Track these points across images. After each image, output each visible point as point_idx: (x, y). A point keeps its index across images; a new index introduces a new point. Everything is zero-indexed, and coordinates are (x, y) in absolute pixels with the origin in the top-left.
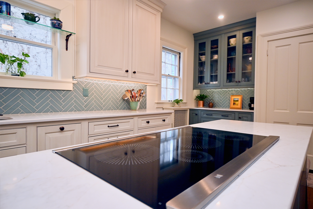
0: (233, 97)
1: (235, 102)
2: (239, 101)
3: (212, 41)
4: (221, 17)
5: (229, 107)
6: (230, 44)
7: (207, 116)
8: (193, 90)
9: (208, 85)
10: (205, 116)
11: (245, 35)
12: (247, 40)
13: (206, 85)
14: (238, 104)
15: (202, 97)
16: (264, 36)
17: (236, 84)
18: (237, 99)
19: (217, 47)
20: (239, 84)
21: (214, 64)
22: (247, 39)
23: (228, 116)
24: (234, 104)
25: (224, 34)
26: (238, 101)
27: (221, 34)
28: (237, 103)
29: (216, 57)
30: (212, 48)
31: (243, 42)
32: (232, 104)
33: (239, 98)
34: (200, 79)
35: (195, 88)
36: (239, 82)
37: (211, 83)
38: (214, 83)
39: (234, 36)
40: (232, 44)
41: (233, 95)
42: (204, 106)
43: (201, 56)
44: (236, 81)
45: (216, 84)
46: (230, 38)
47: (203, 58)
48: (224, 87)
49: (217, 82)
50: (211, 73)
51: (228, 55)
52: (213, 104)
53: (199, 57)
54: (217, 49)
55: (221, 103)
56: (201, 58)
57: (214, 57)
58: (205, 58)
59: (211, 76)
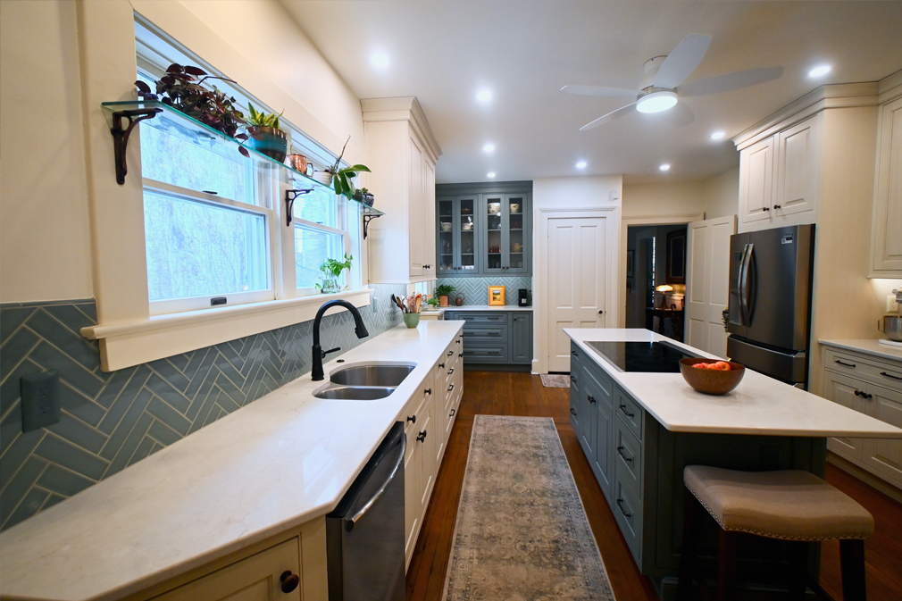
0: (492, 289)
1: (494, 296)
2: (501, 294)
3: (462, 202)
5: (487, 303)
6: (492, 210)
9: (459, 271)
11: (512, 201)
12: (514, 207)
14: (500, 298)
15: (445, 290)
16: (543, 211)
17: (503, 271)
18: (497, 292)
19: (471, 213)
20: (507, 271)
21: (468, 236)
23: (497, 318)
24: (494, 298)
25: (482, 194)
26: (499, 294)
27: (477, 194)
28: (498, 297)
30: (462, 212)
31: (510, 210)
32: (491, 298)
33: (500, 290)
34: (445, 260)
35: (438, 274)
36: (507, 268)
37: (463, 267)
38: (467, 267)
39: (498, 200)
40: (494, 211)
41: (491, 286)
42: (450, 304)
43: (443, 222)
44: (502, 266)
45: (471, 270)
46: (490, 201)
47: (446, 226)
48: (485, 274)
49: (472, 267)
50: (462, 252)
51: (489, 228)
52: (462, 301)
53: (440, 223)
54: (472, 215)
55: (473, 298)
56: (444, 225)
57: (465, 227)
58: (449, 226)
59: (463, 257)
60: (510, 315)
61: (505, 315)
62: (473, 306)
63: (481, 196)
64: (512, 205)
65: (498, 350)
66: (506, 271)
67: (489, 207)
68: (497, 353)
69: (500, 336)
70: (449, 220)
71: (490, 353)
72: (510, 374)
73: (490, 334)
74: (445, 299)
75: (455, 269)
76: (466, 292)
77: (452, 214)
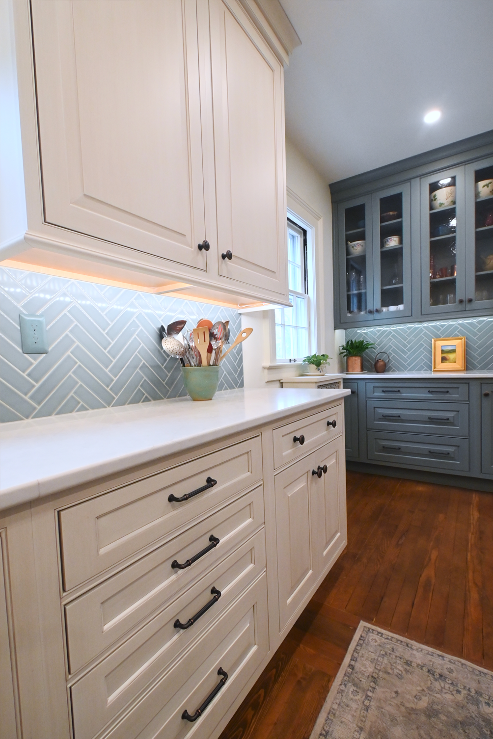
0: (440, 344)
1: (445, 355)
2: (457, 350)
3: (382, 200)
4: (432, 117)
5: (430, 367)
6: (437, 203)
7: (383, 394)
8: (335, 329)
9: (377, 316)
10: (378, 394)
11: (481, 175)
12: (484, 187)
13: (371, 317)
14: (455, 359)
15: (357, 347)
17: (461, 307)
18: (450, 348)
19: (400, 215)
20: (469, 307)
21: (392, 259)
22: (487, 185)
23: (448, 392)
24: (444, 359)
25: (418, 178)
26: (453, 351)
27: (409, 181)
28: (451, 356)
29: (393, 242)
30: (382, 220)
31: (477, 194)
32: (439, 359)
33: (457, 344)
35: (339, 323)
36: (470, 301)
37: (385, 309)
38: (392, 308)
39: (450, 182)
40: (441, 204)
41: (438, 338)
42: (363, 369)
43: (351, 242)
44: (458, 298)
45: (398, 311)
46: (434, 187)
47: (357, 247)
48: (424, 317)
49: (401, 307)
50: (383, 284)
51: (432, 234)
52: (385, 365)
53: (347, 244)
54: (400, 220)
55: (406, 361)
56: (353, 247)
57: (388, 243)
58: (362, 246)
59: (384, 292)
60: (475, 389)
61: (463, 388)
62: (406, 372)
63: (416, 183)
64: (481, 184)
65: (451, 449)
66: (466, 307)
67: (432, 200)
68: (446, 455)
69: (452, 424)
70: (362, 237)
71: (432, 454)
72: (475, 498)
73: (432, 420)
74: (357, 361)
75: (370, 312)
76: (394, 351)
77: (364, 227)
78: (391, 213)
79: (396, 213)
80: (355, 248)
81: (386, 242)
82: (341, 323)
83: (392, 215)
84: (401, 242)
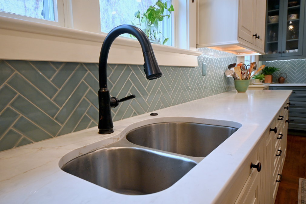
8: (259, 61)
9: (283, 55)
13: (280, 55)
19: (299, 4)
29: (293, 17)
30: (289, 6)
37: (287, 51)
38: (291, 51)
42: (273, 81)
43: (270, 16)
45: (295, 53)
47: (273, 19)
49: (296, 50)
50: (287, 39)
52: (284, 79)
53: (268, 17)
54: (298, 6)
55: (295, 77)
56: (271, 19)
57: (291, 17)
58: (276, 18)
59: (287, 42)
62: (295, 83)
70: (277, 13)
74: (269, 77)
75: (280, 53)
76: (288, 72)
77: (278, 8)
78: (294, 2)
79: (296, 2)
80: (272, 19)
81: (289, 17)
82: (262, 58)
83: (294, 3)
84: (298, 17)
